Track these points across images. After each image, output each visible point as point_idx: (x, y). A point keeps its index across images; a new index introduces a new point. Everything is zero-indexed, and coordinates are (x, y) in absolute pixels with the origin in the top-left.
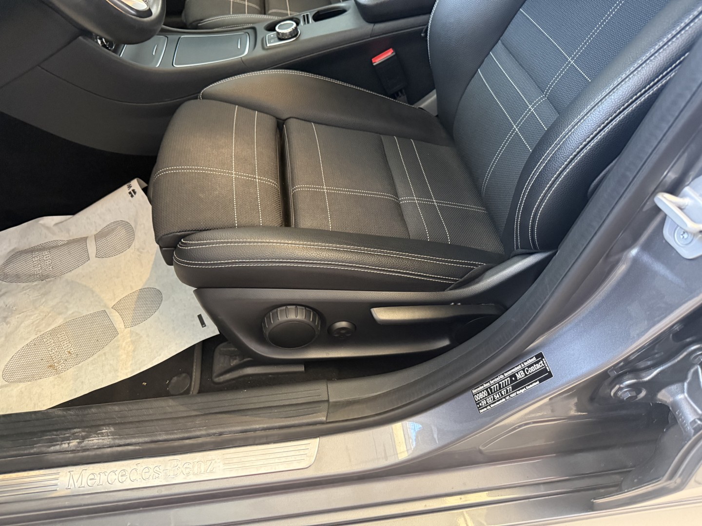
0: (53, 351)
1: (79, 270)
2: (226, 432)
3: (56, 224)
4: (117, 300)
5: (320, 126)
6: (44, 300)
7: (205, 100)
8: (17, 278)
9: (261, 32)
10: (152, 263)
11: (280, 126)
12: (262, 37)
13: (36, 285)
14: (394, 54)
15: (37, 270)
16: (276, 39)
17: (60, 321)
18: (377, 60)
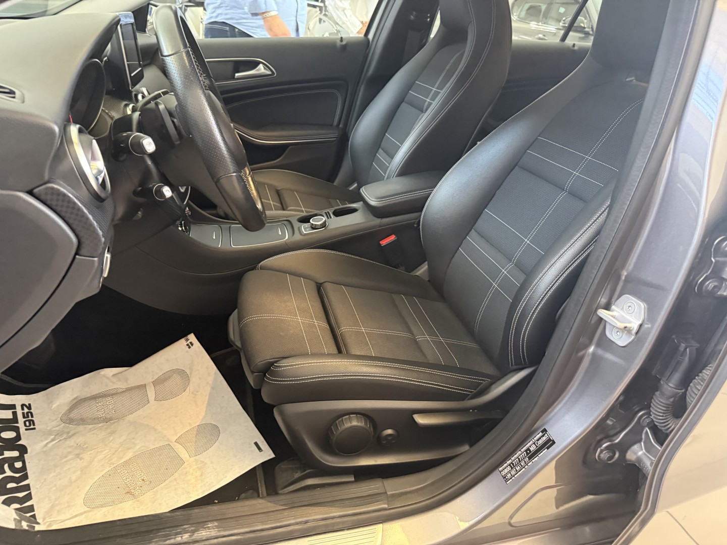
0: (128, 480)
1: (140, 412)
2: (310, 520)
3: (114, 375)
4: (179, 435)
5: (350, 288)
6: (112, 438)
7: (262, 270)
8: (83, 421)
9: (296, 224)
10: (206, 403)
11: (319, 287)
12: (298, 227)
13: (102, 426)
14: (396, 238)
15: (101, 414)
16: (310, 228)
17: (130, 455)
18: (384, 243)
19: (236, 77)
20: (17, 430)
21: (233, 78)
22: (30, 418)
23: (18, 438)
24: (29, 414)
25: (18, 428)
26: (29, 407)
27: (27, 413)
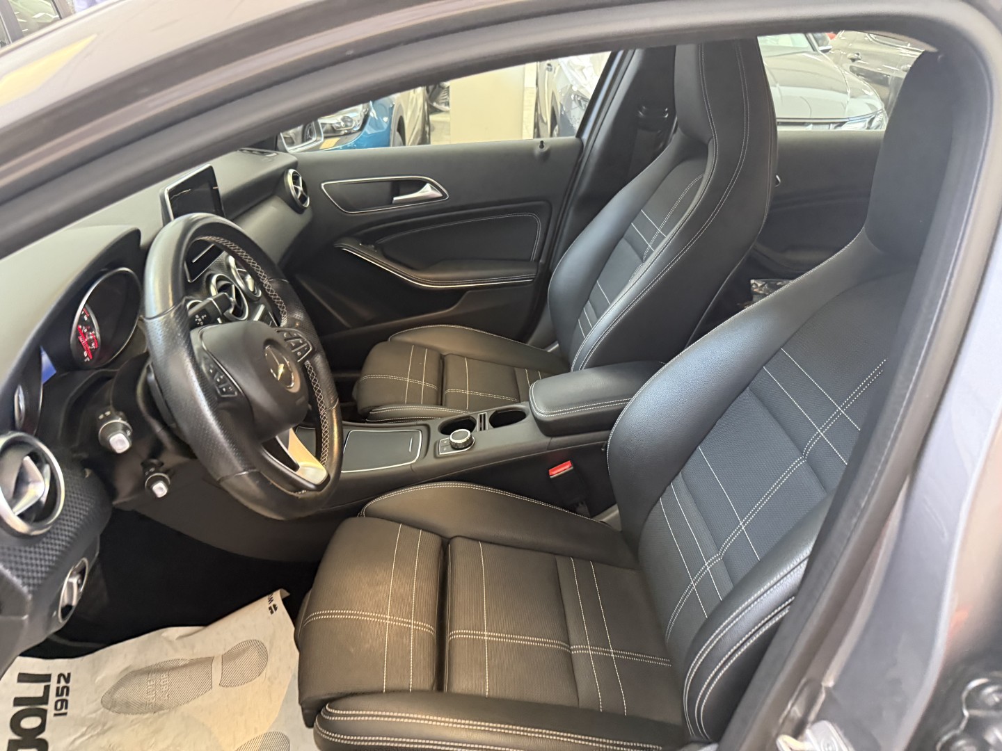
1: (198, 701)
3: (181, 637)
4: (237, 746)
5: (487, 546)
6: (153, 740)
7: (366, 517)
8: (128, 708)
9: (436, 434)
10: (282, 698)
11: (445, 546)
12: (436, 440)
13: (147, 719)
14: (572, 468)
15: (151, 698)
16: (450, 447)
18: (553, 473)
19: (393, 202)
20: (43, 714)
21: (390, 203)
22: (64, 697)
23: (42, 728)
24: (65, 690)
25: (45, 711)
26: (67, 680)
27: (64, 687)
